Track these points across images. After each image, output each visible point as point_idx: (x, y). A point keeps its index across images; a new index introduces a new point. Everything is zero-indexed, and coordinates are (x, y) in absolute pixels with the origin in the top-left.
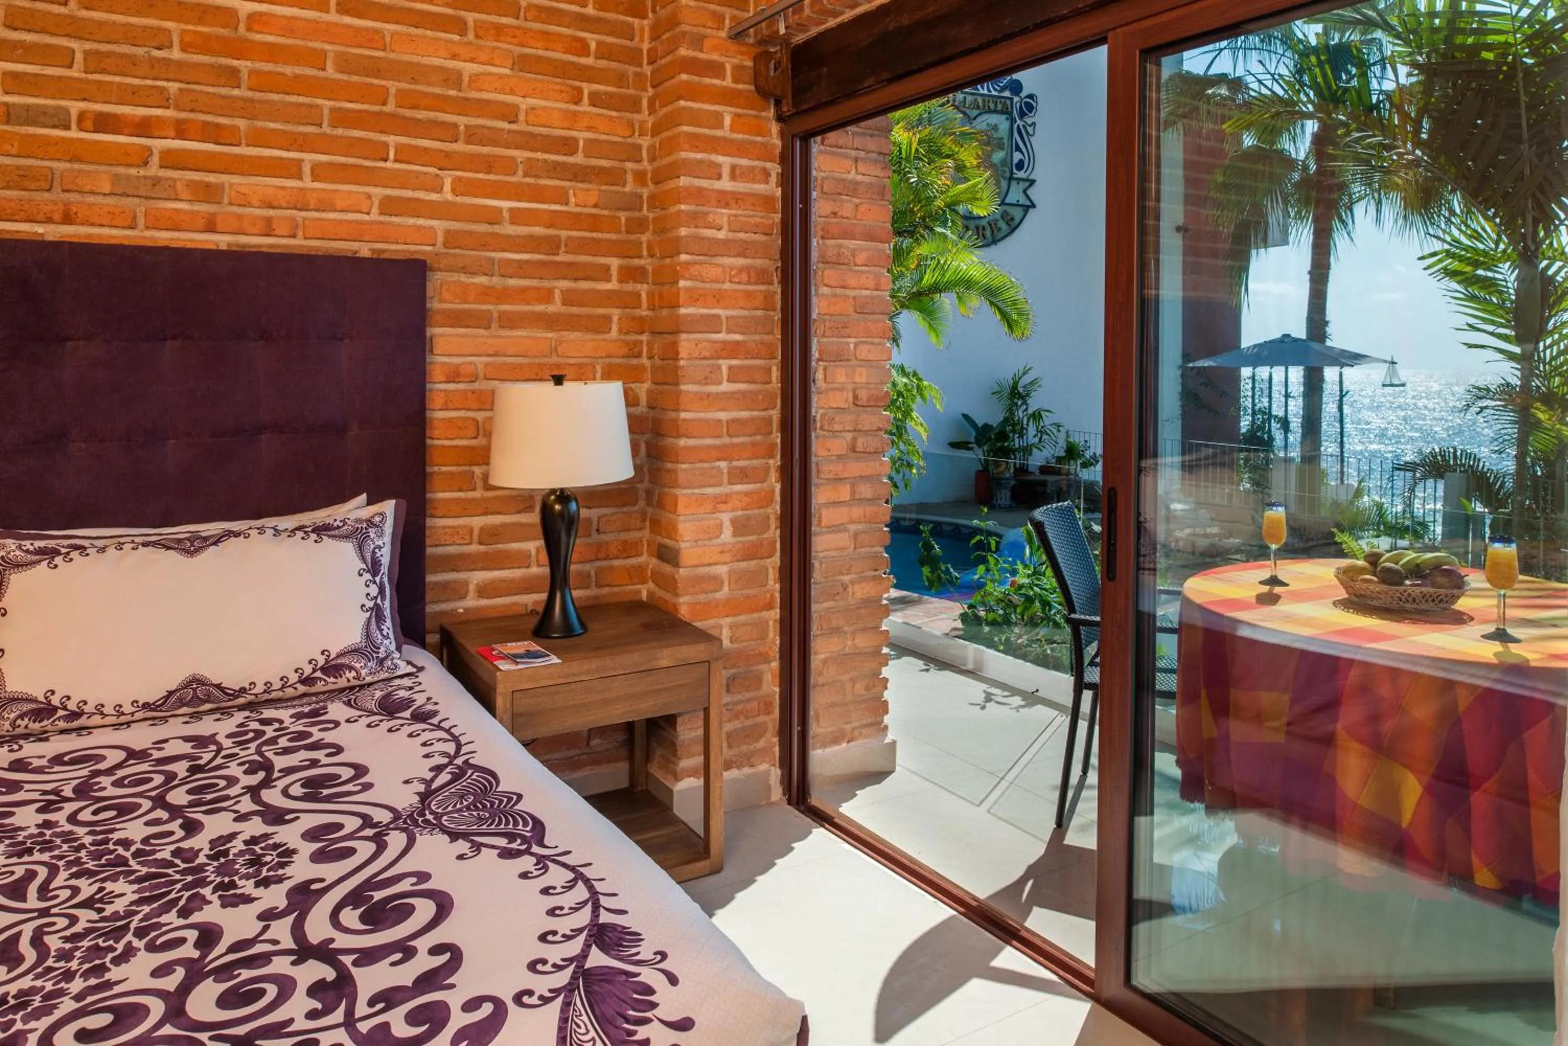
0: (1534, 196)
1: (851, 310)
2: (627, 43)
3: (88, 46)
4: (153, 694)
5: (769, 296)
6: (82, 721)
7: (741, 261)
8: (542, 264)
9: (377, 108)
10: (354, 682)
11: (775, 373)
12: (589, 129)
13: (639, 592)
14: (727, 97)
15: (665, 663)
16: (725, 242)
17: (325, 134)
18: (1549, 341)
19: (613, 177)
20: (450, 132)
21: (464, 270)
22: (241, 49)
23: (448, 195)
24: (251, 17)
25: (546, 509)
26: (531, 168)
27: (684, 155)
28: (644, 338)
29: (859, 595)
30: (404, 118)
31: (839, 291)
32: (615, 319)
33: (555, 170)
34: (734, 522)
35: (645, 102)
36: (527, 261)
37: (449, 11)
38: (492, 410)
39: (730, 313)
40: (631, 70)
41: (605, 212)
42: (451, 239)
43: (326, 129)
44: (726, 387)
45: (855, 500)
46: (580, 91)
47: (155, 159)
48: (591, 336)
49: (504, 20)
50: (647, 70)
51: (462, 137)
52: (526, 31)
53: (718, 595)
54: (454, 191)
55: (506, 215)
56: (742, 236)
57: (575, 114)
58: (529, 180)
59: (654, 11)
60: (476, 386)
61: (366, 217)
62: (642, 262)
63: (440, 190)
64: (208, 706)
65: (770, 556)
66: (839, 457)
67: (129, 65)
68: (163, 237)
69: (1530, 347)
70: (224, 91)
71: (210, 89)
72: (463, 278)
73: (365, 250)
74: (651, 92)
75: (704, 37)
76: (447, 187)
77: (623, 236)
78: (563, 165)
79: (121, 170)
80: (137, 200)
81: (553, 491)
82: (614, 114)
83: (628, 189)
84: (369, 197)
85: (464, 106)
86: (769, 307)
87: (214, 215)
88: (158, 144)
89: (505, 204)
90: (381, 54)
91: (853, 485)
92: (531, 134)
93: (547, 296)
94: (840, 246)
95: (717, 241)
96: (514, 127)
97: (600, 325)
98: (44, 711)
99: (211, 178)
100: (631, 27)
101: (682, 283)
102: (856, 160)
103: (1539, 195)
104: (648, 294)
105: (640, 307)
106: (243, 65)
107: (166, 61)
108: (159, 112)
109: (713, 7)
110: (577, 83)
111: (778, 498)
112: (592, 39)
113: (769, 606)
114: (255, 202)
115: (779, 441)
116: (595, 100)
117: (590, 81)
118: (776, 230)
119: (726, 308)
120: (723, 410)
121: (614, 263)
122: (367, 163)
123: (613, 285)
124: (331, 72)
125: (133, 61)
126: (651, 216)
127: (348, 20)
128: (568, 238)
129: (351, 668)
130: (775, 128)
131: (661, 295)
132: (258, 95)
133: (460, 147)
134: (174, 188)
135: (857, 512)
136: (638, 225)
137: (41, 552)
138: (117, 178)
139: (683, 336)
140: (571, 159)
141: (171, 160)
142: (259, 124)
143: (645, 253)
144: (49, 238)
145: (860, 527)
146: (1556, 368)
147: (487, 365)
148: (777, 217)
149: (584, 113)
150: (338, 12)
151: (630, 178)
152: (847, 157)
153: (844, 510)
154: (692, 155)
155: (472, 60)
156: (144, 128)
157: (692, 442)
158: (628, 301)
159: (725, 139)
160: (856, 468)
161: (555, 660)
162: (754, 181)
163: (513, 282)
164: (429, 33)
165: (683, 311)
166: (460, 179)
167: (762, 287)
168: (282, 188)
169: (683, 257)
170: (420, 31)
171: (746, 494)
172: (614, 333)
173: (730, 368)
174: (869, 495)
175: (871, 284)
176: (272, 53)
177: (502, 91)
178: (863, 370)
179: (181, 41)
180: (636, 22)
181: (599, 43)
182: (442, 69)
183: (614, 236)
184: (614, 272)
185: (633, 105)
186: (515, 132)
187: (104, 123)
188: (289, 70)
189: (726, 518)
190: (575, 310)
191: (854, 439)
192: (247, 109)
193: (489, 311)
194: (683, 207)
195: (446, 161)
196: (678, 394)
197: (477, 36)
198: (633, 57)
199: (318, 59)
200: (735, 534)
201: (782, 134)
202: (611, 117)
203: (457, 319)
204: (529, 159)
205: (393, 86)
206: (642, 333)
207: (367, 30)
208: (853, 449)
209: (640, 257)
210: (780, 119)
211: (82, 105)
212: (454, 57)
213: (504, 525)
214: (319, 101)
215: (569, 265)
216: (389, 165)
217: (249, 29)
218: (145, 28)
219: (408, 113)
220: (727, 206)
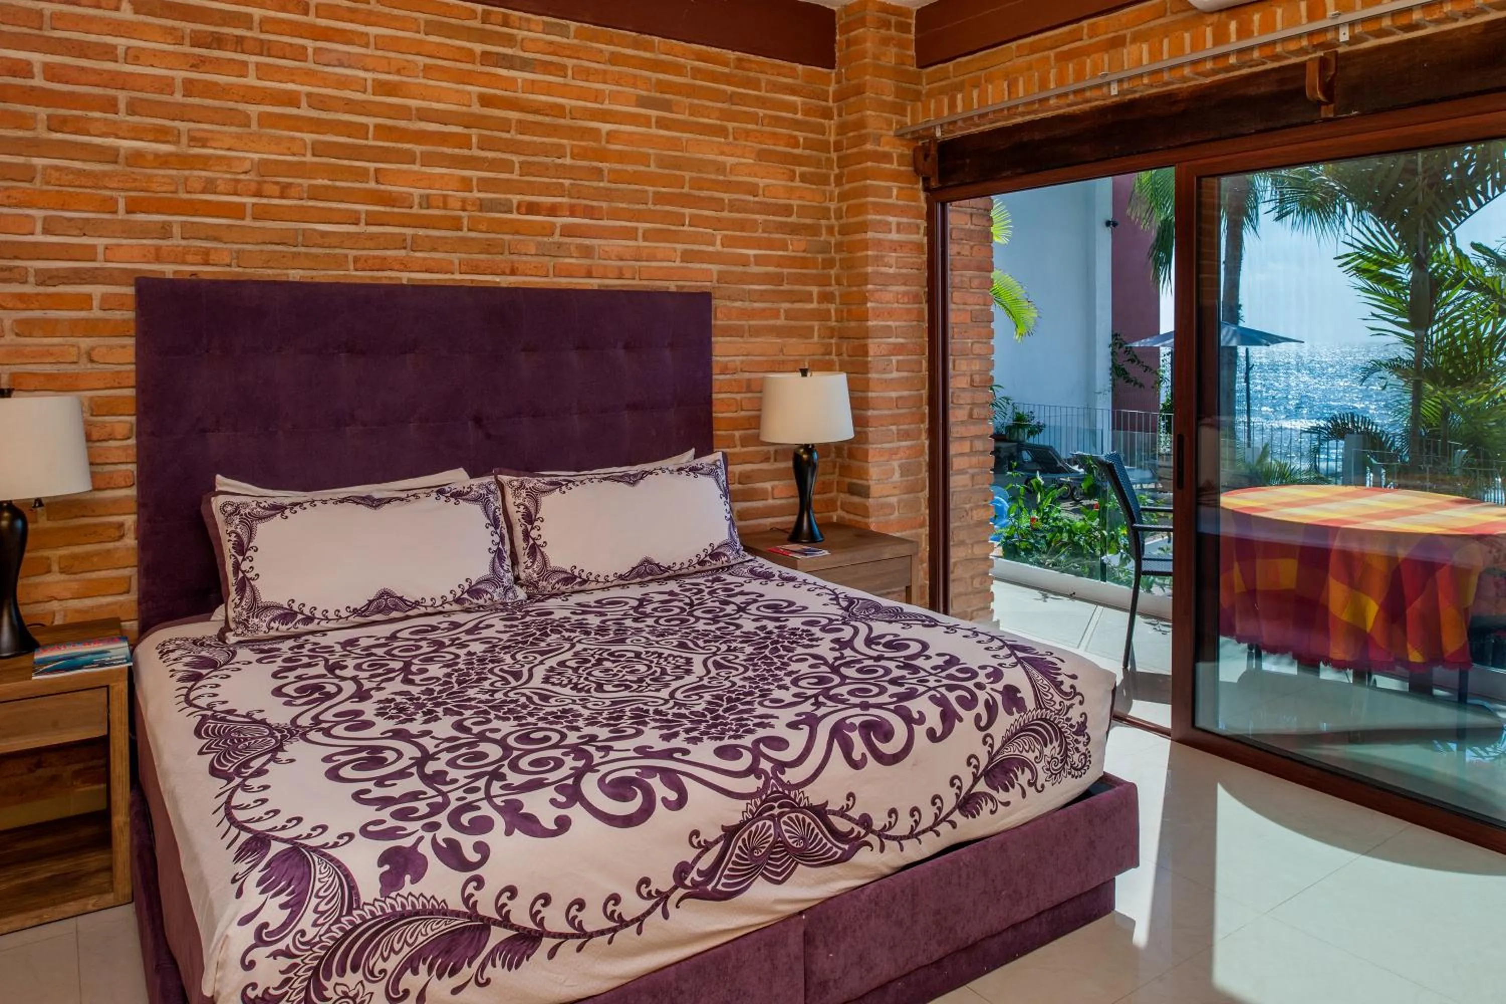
0: (1425, 215)
1: (969, 321)
2: (820, 137)
3: (522, 158)
4: (624, 570)
5: (920, 312)
6: (586, 586)
7: (903, 288)
8: (774, 291)
9: (678, 191)
10: (726, 564)
11: (925, 364)
12: (800, 198)
13: (831, 517)
14: (895, 176)
15: (887, 556)
16: (894, 276)
17: (650, 211)
18: (1435, 328)
19: (813, 230)
20: (718, 204)
21: (729, 298)
22: (602, 155)
23: (719, 247)
24: (609, 133)
25: (797, 458)
26: (767, 227)
27: (870, 217)
28: (833, 341)
29: (975, 518)
30: (695, 196)
31: (962, 307)
32: (816, 328)
33: (782, 227)
34: (900, 466)
35: (832, 178)
36: (765, 291)
37: (719, 122)
38: (761, 392)
39: (897, 323)
40: (823, 155)
41: (809, 255)
42: (722, 277)
43: (651, 206)
44: (895, 375)
45: (973, 452)
46: (794, 172)
47: (558, 231)
48: (801, 341)
49: (750, 126)
50: (834, 156)
51: (727, 207)
52: (762, 133)
53: (892, 517)
54: (723, 245)
55: (752, 259)
56: (904, 271)
57: (792, 188)
58: (766, 235)
59: (840, 115)
60: (736, 376)
61: (673, 264)
62: (832, 289)
63: (713, 244)
64: (650, 578)
65: (922, 490)
66: (962, 422)
67: (543, 170)
68: (564, 282)
69: (1422, 333)
70: (595, 184)
71: (587, 183)
72: (728, 303)
73: (672, 287)
74: (837, 171)
75: (881, 136)
76: (718, 242)
77: (820, 271)
78: (786, 224)
79: (539, 239)
80: (548, 258)
81: (802, 446)
82: (814, 187)
83: (822, 239)
84: (675, 250)
85: (728, 186)
86: (920, 319)
87: (590, 266)
88: (560, 221)
89: (751, 252)
90: (679, 154)
91: (971, 442)
92: (766, 204)
93: (776, 314)
94: (962, 276)
95: (887, 274)
96: (756, 199)
97: (806, 333)
98: (569, 579)
99: (587, 242)
100: (822, 125)
101: (869, 305)
102: (971, 215)
103: (1429, 216)
104: (836, 311)
105: (830, 320)
106: (604, 166)
107: (563, 166)
108: (559, 200)
109: (885, 115)
110: (792, 167)
111: (927, 450)
112: (801, 135)
113: (922, 526)
114: (613, 257)
115: (927, 411)
116: (804, 178)
117: (800, 165)
118: (925, 266)
119: (895, 321)
120: (894, 390)
121: (815, 290)
122: (673, 228)
123: (814, 305)
124: (653, 168)
125: (546, 167)
126: (838, 257)
127: (662, 132)
128: (789, 274)
129: (725, 555)
130: (922, 196)
131: (849, 311)
132: (613, 186)
133: (725, 214)
134: (569, 249)
135: (974, 460)
136: (829, 263)
137: (552, 483)
138: (539, 244)
139: (870, 341)
140: (789, 220)
141: (567, 231)
142: (614, 204)
143: (833, 282)
144: (504, 285)
145: (976, 470)
146: (1442, 348)
147: (742, 362)
148: (925, 257)
149: (797, 187)
150: (657, 127)
151: (824, 231)
152: (965, 213)
153: (966, 458)
154: (874, 217)
155: (732, 155)
156: (553, 210)
157: (876, 413)
158: (823, 316)
159: (893, 205)
160: (974, 430)
161: (826, 553)
162: (911, 233)
163: (756, 305)
164: (707, 138)
165: (870, 323)
166: (725, 236)
167: (916, 306)
168: (628, 246)
169: (870, 287)
170: (701, 137)
171: (909, 448)
172: (816, 338)
173: (898, 362)
174: (981, 449)
175: (981, 301)
176: (622, 157)
177: (750, 175)
178: (977, 362)
179: (572, 153)
180: (826, 122)
181: (805, 139)
182: (714, 162)
183: (814, 271)
184: (815, 296)
185: (824, 180)
186: (757, 202)
187: (532, 208)
188: (630, 168)
189: (896, 464)
190: (793, 323)
191: (971, 410)
192: (608, 195)
193: (742, 326)
194: (870, 253)
195: (718, 224)
196: (868, 380)
197: (735, 139)
198: (824, 146)
199: (644, 159)
200: (902, 475)
201: (928, 201)
202: (813, 190)
203: (728, 331)
204: (766, 221)
205: (687, 175)
206: (832, 338)
207: (673, 138)
208: (971, 416)
209: (830, 285)
210: (926, 189)
211: (519, 197)
212: (722, 153)
213: (753, 471)
214: (647, 188)
215: (790, 292)
216: (686, 228)
217: (608, 142)
218: (553, 145)
219: (696, 193)
220: (895, 251)
